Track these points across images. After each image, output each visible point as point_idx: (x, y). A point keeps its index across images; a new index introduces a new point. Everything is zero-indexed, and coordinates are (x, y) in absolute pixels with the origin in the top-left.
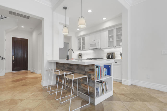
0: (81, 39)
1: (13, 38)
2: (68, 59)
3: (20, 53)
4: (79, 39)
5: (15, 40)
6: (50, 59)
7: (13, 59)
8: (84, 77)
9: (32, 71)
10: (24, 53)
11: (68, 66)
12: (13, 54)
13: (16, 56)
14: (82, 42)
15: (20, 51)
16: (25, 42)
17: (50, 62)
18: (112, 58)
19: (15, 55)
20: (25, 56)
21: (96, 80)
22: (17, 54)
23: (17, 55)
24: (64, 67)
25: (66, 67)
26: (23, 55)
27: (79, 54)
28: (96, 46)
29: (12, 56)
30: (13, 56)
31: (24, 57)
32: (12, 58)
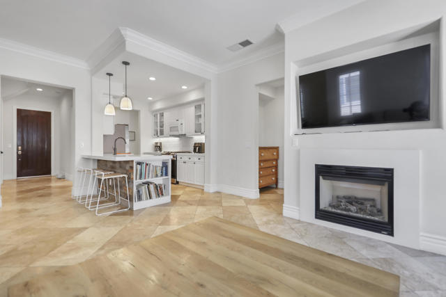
0: (159, 115)
1: (19, 111)
2: (115, 154)
3: (34, 140)
4: (155, 116)
5: (23, 114)
6: (87, 154)
7: (20, 152)
8: (122, 176)
9: (60, 177)
10: (43, 141)
11: (111, 164)
12: (20, 143)
13: (25, 147)
14: (160, 122)
15: (35, 136)
16: (44, 118)
17: (87, 159)
18: (199, 152)
19: (22, 145)
20: (46, 147)
21: (136, 179)
22: (28, 142)
23: (27, 146)
24: (106, 165)
25: (109, 166)
26: (40, 145)
27: (157, 143)
28: (178, 131)
29: (18, 146)
30: (20, 148)
31: (43, 148)
32: (18, 150)
